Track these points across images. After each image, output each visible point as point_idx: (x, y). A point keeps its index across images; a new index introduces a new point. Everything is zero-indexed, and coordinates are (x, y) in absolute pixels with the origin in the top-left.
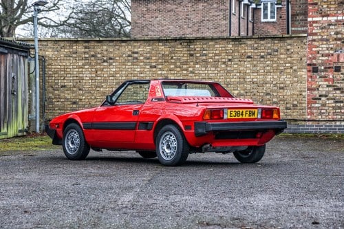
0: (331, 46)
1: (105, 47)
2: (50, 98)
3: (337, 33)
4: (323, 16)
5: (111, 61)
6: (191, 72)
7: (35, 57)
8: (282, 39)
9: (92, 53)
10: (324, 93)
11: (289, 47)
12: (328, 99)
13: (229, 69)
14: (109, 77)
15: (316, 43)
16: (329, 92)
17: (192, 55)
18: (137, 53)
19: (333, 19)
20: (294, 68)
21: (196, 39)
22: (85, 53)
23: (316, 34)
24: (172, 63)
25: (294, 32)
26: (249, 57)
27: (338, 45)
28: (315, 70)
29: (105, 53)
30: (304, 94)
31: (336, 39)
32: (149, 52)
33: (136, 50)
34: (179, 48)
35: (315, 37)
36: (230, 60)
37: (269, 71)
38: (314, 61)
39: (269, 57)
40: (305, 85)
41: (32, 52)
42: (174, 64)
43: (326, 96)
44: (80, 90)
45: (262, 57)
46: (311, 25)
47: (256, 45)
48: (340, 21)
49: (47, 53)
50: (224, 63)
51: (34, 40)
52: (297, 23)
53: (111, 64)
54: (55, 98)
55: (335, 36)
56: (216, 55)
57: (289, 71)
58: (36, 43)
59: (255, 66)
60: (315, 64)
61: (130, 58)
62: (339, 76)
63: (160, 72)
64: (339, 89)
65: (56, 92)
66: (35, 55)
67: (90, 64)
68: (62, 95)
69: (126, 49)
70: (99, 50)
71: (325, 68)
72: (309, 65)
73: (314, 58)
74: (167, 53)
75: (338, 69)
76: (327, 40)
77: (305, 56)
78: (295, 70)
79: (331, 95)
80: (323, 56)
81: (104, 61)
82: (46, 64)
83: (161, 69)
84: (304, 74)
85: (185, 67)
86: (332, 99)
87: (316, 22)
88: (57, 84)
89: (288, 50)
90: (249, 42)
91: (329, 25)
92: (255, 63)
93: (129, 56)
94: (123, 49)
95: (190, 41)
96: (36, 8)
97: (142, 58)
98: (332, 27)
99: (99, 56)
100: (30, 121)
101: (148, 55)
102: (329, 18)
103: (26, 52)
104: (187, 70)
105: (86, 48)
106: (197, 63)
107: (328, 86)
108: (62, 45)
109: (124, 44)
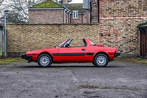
0: (107, 27)
1: (29, 27)
2: (9, 44)
3: (109, 23)
4: (104, 17)
5: (31, 32)
6: (60, 36)
7: (5, 30)
8: (91, 25)
9: (24, 29)
10: (105, 43)
11: (93, 27)
12: (106, 45)
13: (73, 35)
14: (30, 37)
15: (102, 26)
16: (106, 43)
17: (60, 30)
18: (40, 29)
19: (107, 18)
20: (95, 34)
21: (61, 24)
22: (22, 29)
23: (102, 23)
24: (53, 32)
25: (93, 22)
26: (80, 31)
27: (109, 27)
28: (102, 35)
29: (29, 29)
30: (98, 43)
31: (109, 25)
32: (45, 29)
33: (40, 28)
34: (55, 27)
35: (102, 24)
36: (73, 32)
37: (86, 36)
38: (102, 32)
39: (86, 31)
40: (99, 41)
41: (4, 28)
42: (54, 33)
43: (105, 44)
44: (20, 42)
45: (84, 31)
46: (100, 20)
47: (82, 27)
48: (110, 19)
49: (8, 28)
50: (71, 33)
51: (4, 24)
52: (94, 19)
53: (31, 33)
54: (11, 45)
55: (108, 24)
56: (68, 30)
57: (93, 35)
58: (5, 25)
59: (82, 34)
60: (102, 34)
61: (38, 31)
62: (110, 37)
63: (49, 36)
64: (110, 42)
65: (11, 42)
66: (5, 29)
67: (23, 33)
68: (13, 43)
69: (36, 27)
70: (27, 28)
71: (105, 35)
72: (100, 34)
73: (102, 31)
74: (51, 29)
75: (109, 35)
76: (106, 25)
77: (98, 31)
78: (95, 35)
79: (107, 44)
80: (104, 31)
81: (29, 32)
82: (8, 32)
83: (49, 35)
84: (98, 36)
85: (57, 34)
86: (107, 45)
87: (102, 19)
88: (11, 39)
89: (93, 28)
90: (80, 26)
91: (106, 20)
92: (82, 33)
93: (38, 30)
94: (35, 27)
95: (59, 25)
96: (6, 12)
97: (42, 31)
98: (107, 21)
99: (27, 30)
100: (3, 53)
101: (44, 30)
102: (106, 18)
103: (2, 28)
104: (58, 35)
105: (22, 27)
106: (62, 33)
107: (106, 41)
108: (13, 26)
109: (36, 26)
